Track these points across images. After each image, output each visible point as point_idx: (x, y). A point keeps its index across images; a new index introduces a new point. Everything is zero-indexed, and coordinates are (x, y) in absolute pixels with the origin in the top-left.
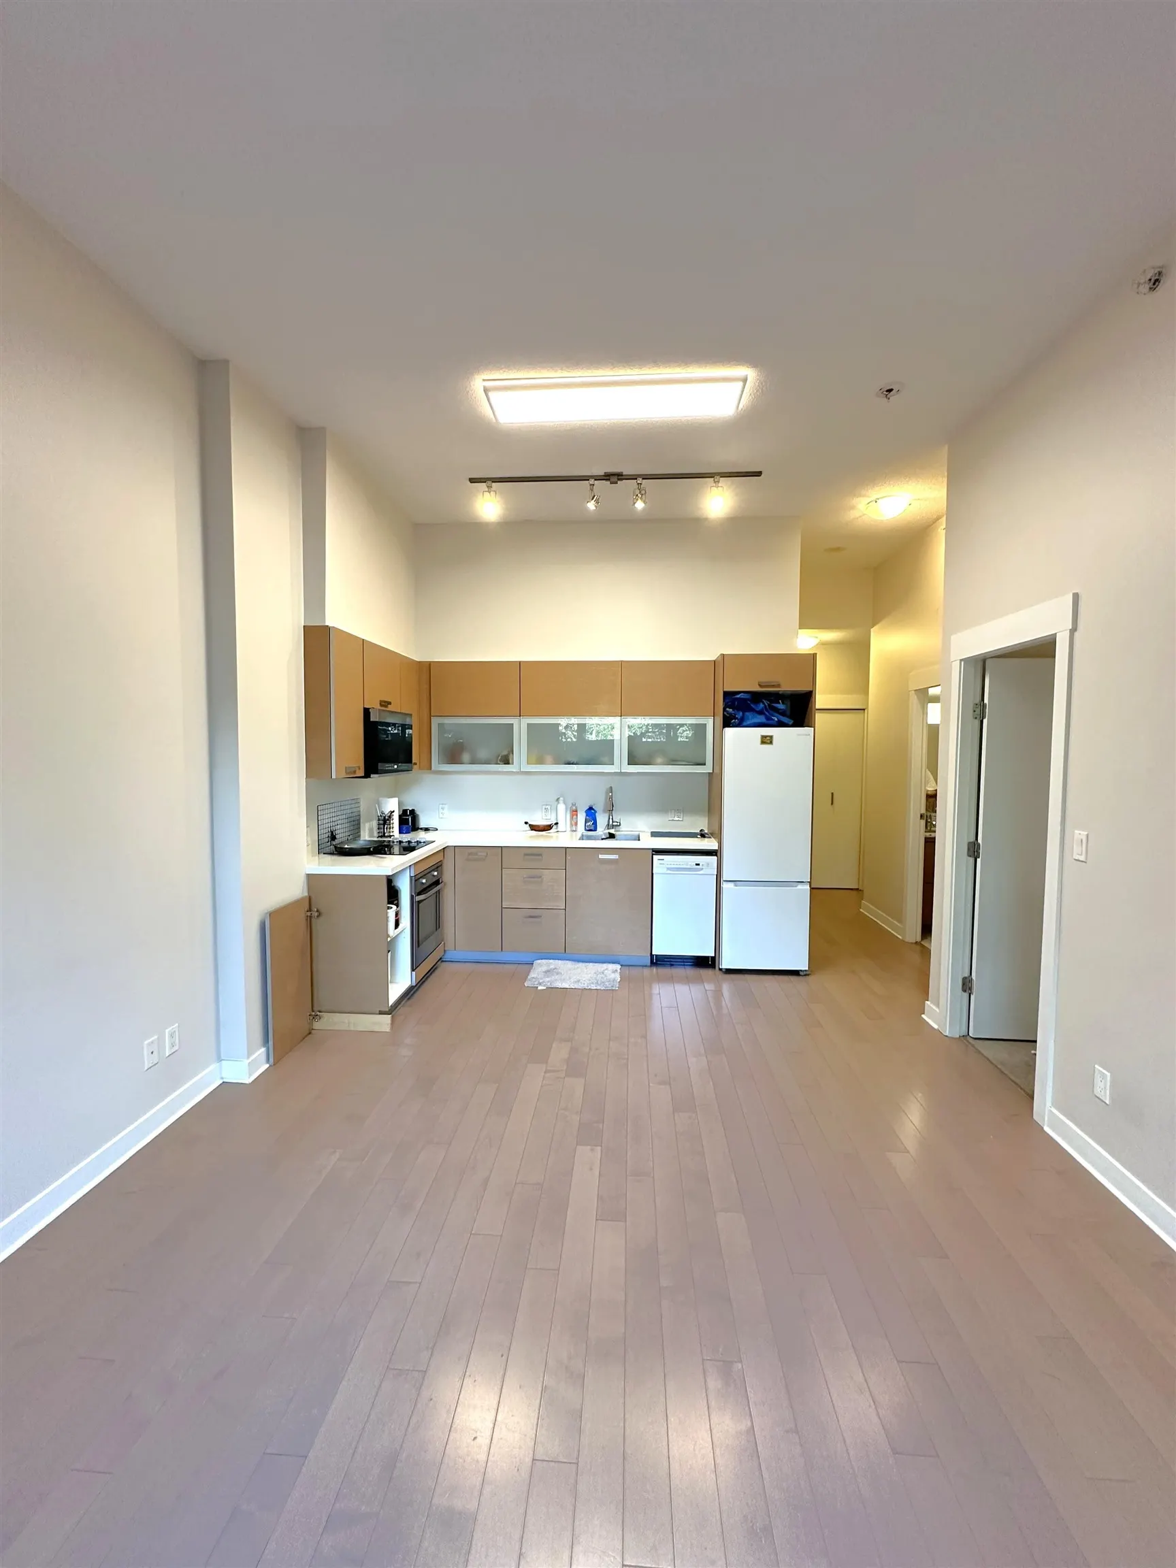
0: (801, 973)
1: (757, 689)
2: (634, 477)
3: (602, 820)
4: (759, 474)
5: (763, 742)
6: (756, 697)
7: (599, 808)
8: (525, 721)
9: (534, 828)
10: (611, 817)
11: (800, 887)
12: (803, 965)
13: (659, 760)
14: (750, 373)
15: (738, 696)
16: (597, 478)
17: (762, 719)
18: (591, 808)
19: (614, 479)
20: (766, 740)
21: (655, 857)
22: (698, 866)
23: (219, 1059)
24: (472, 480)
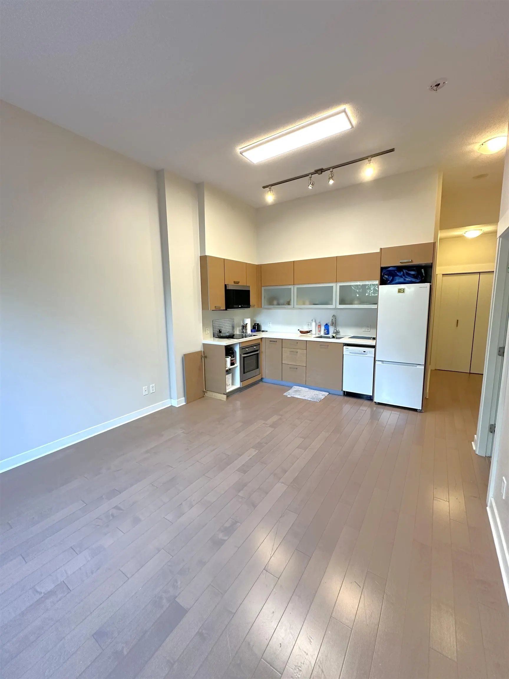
0: (418, 411)
1: (399, 264)
2: (328, 169)
3: (331, 330)
5: (399, 292)
6: (400, 269)
7: (329, 324)
8: (296, 287)
9: (302, 332)
10: (335, 329)
11: (418, 367)
12: (419, 407)
13: (356, 302)
14: (348, 107)
15: (389, 269)
16: (312, 174)
17: (402, 280)
18: (327, 324)
19: (320, 172)
20: (400, 291)
21: (345, 347)
22: (364, 353)
23: (171, 398)
24: (264, 187)
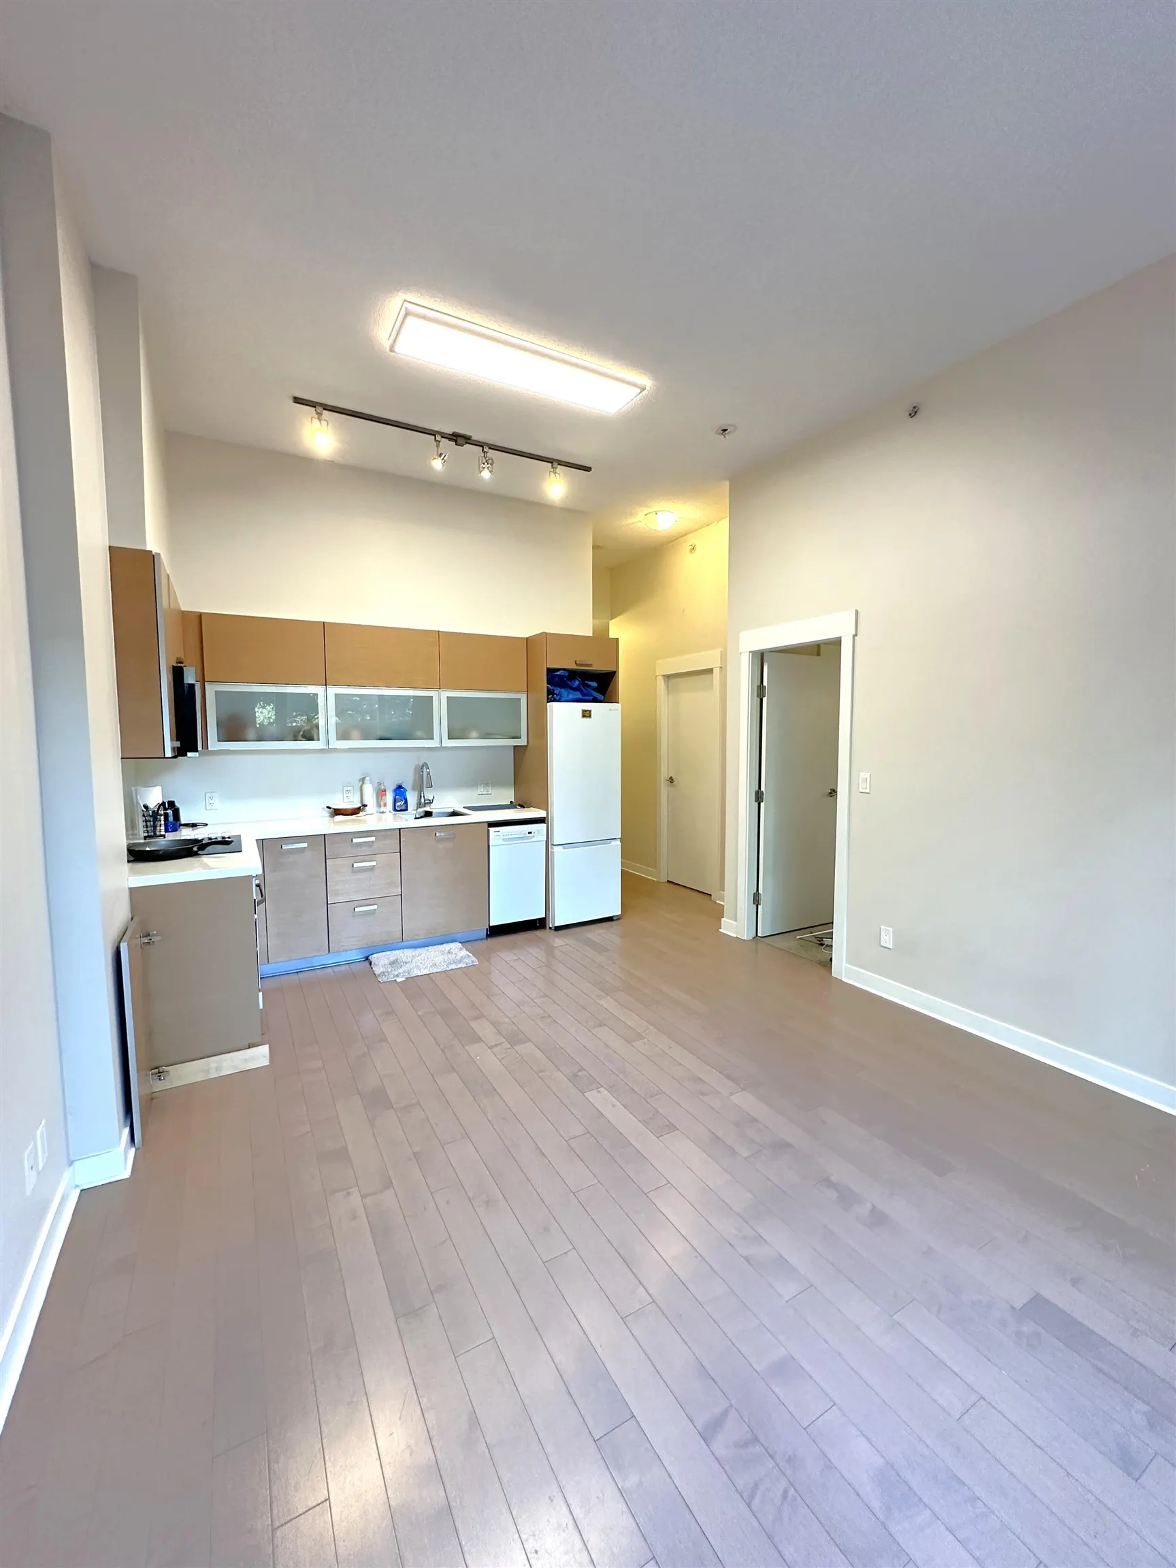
0: (615, 919)
1: (573, 666)
2: (480, 445)
3: (412, 798)
4: (588, 469)
5: (584, 716)
6: (572, 674)
7: (407, 785)
8: (333, 691)
9: (337, 812)
10: (422, 795)
11: (614, 843)
12: (616, 911)
13: (474, 734)
14: (646, 381)
15: (558, 673)
16: (444, 436)
17: (578, 695)
18: (400, 787)
19: (460, 440)
20: (586, 714)
21: (492, 830)
22: (530, 835)
23: (71, 1163)
24: (297, 400)
